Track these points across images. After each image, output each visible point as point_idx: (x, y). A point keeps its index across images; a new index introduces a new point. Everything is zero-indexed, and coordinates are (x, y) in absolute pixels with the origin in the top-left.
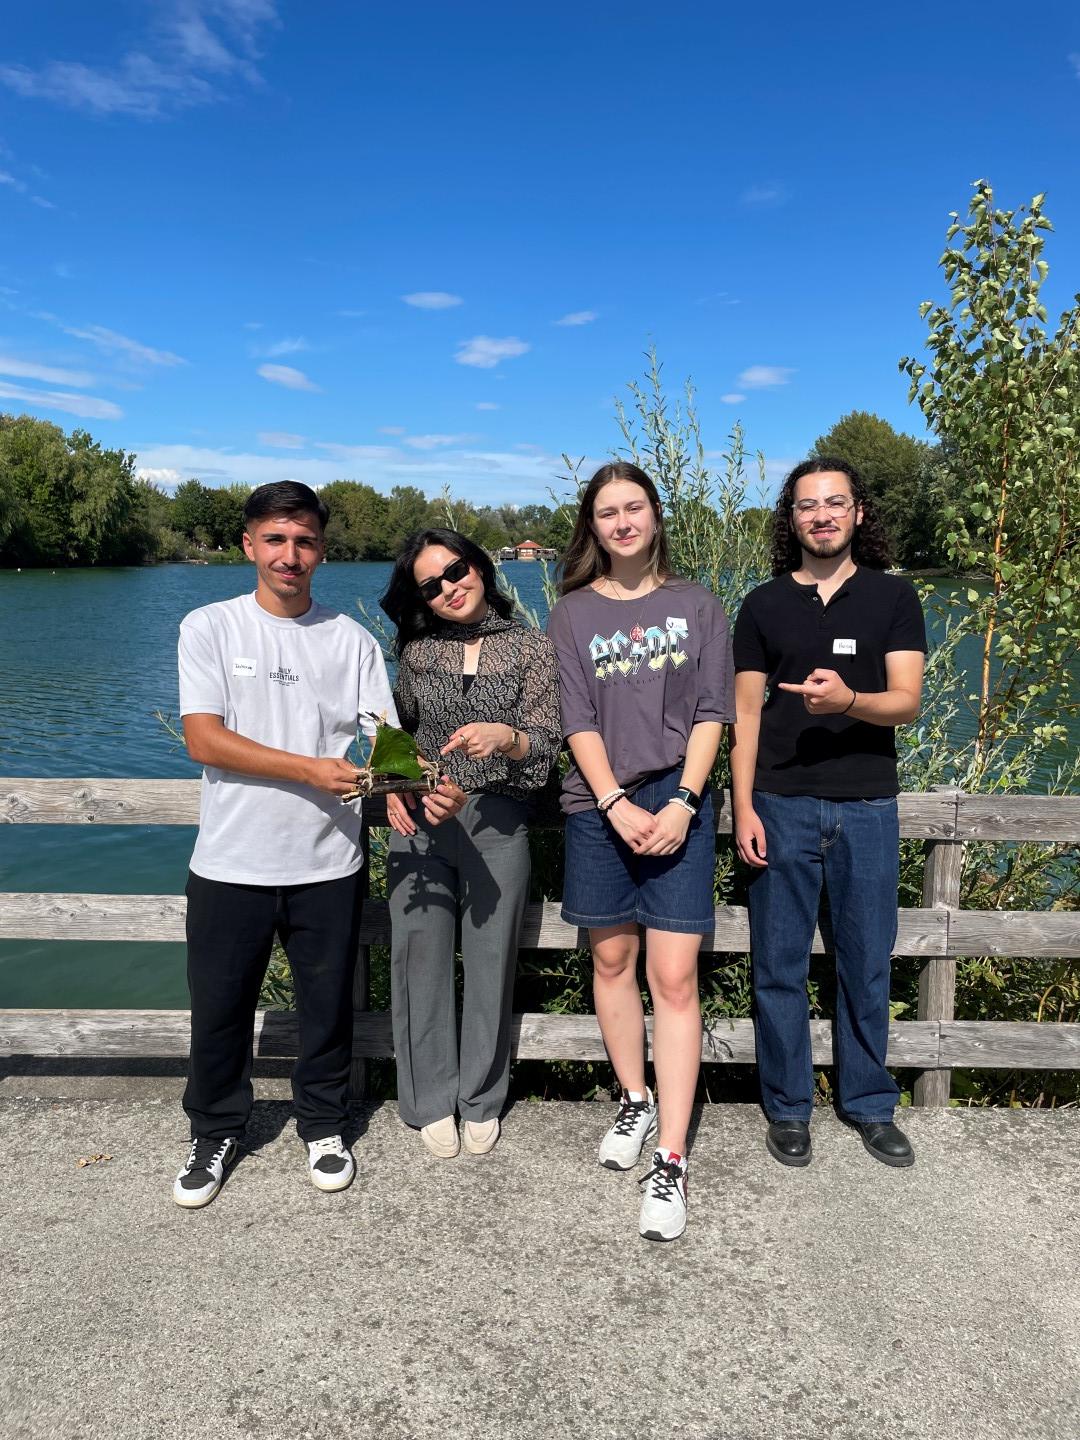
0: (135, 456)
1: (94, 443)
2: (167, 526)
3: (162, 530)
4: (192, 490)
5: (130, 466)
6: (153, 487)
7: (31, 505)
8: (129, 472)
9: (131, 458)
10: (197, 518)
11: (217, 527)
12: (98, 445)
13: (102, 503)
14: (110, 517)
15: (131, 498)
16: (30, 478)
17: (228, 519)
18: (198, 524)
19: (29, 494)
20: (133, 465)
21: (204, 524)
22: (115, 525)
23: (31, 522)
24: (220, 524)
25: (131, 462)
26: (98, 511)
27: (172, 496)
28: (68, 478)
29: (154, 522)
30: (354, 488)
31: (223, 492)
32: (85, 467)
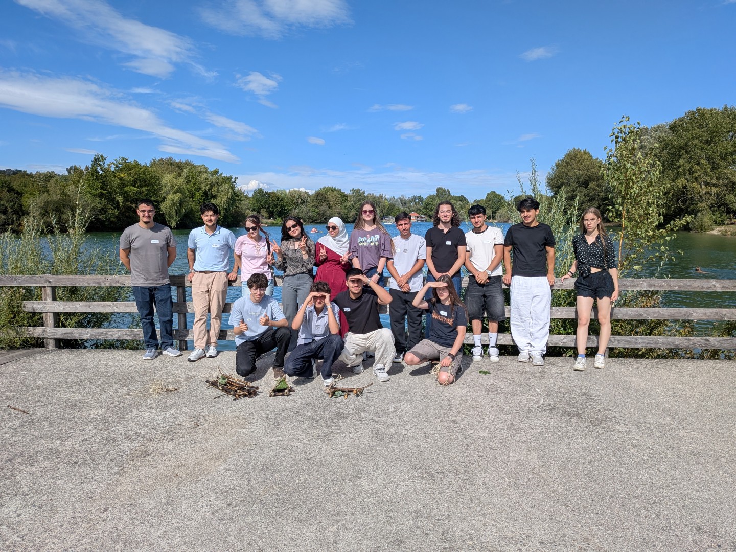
3: (248, 210)
4: (260, 192)
5: (235, 182)
7: (194, 201)
8: (234, 185)
9: (236, 179)
10: (262, 205)
12: (222, 174)
14: (227, 205)
15: (236, 197)
16: (193, 189)
17: (276, 206)
18: (262, 208)
19: (192, 197)
21: (265, 208)
22: (229, 209)
23: (193, 208)
24: (273, 208)
27: (250, 195)
30: (333, 190)
31: (273, 193)
32: (217, 183)
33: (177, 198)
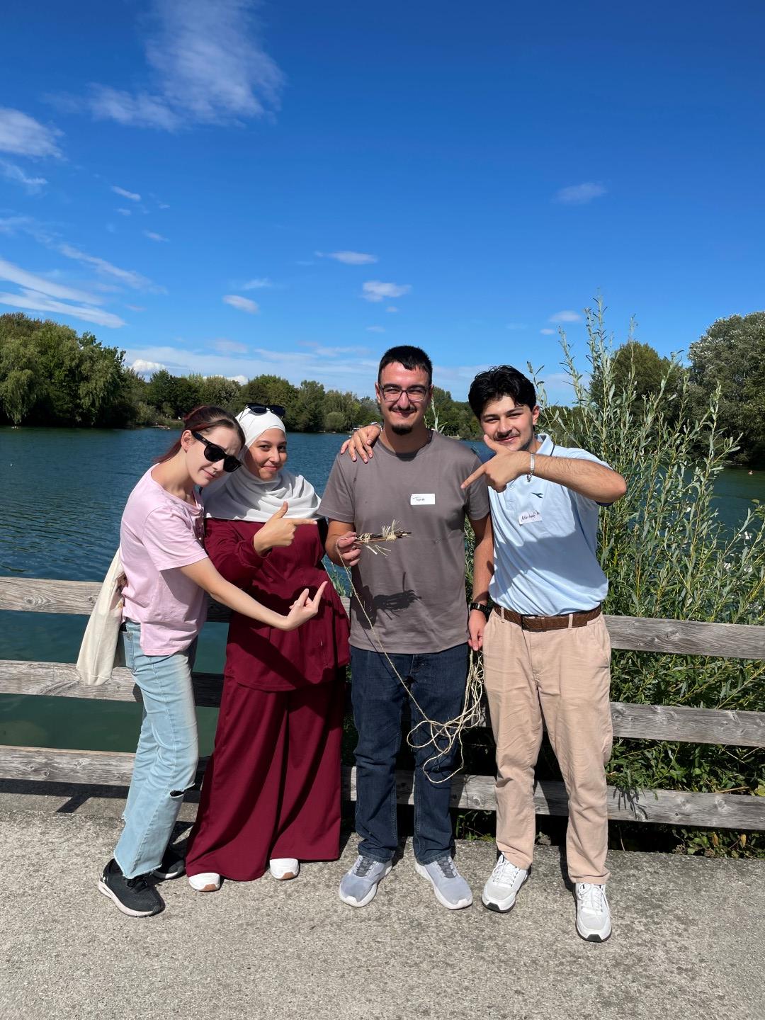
0: (125, 352)
1: (97, 342)
2: (144, 402)
3: (140, 404)
4: (162, 377)
5: (121, 359)
6: (135, 374)
7: (52, 383)
8: (120, 363)
9: (122, 353)
10: (164, 397)
11: (178, 403)
12: (100, 344)
13: (101, 384)
14: (106, 393)
15: (121, 381)
16: (52, 365)
17: (186, 399)
18: (165, 401)
19: (51, 376)
20: (123, 358)
21: (169, 401)
22: (109, 399)
23: (51, 395)
24: (181, 402)
25: (122, 356)
26: (98, 390)
27: (147, 380)
28: (78, 366)
29: (135, 398)
30: (275, 380)
31: (183, 380)
32: (91, 358)
33: (24, 378)
